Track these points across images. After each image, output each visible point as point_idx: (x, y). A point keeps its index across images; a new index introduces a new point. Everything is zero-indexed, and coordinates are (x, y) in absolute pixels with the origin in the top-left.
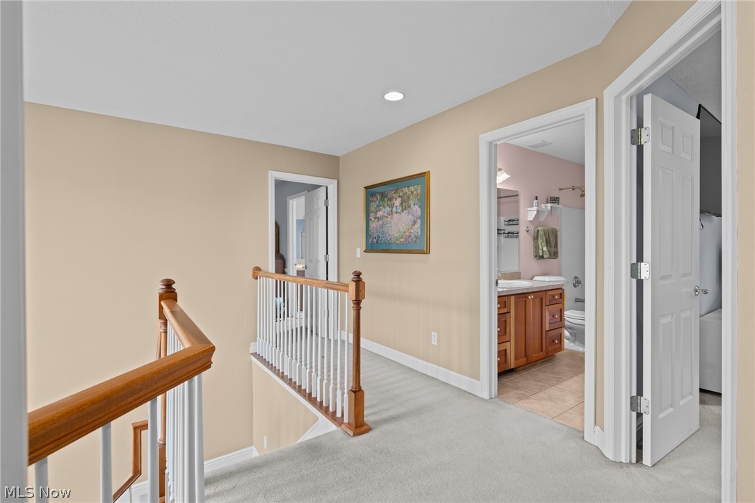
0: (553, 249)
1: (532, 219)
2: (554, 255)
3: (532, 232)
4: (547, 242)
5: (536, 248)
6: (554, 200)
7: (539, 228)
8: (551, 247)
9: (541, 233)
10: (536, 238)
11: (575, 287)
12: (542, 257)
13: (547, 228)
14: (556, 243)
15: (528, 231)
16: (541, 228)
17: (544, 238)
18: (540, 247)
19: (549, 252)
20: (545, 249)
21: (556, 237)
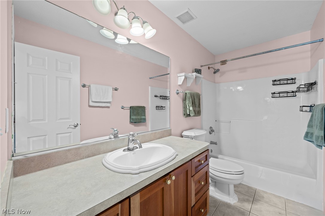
0: (197, 109)
1: (181, 84)
2: (198, 113)
3: (181, 95)
4: (193, 103)
5: (185, 108)
6: (198, 71)
7: (187, 92)
8: (196, 107)
9: (188, 95)
10: (184, 100)
11: (210, 134)
12: (189, 115)
13: (193, 92)
14: (199, 104)
15: (178, 94)
16: (188, 91)
17: (191, 100)
18: (188, 107)
19: (194, 111)
20: (191, 108)
21: (199, 100)
